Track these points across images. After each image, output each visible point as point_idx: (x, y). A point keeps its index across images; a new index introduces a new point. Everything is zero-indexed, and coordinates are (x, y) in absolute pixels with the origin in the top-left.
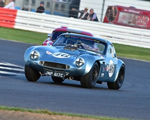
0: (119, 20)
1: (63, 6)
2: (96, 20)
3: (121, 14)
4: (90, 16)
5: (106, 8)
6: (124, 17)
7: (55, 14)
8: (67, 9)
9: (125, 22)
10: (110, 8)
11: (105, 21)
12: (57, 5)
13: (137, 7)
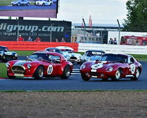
0: (128, 43)
1: (100, 39)
2: (116, 44)
3: (128, 40)
4: (113, 42)
5: (120, 38)
6: (130, 41)
7: (97, 43)
8: (102, 40)
9: (130, 43)
10: (122, 37)
11: (121, 44)
12: (97, 39)
13: (135, 36)
